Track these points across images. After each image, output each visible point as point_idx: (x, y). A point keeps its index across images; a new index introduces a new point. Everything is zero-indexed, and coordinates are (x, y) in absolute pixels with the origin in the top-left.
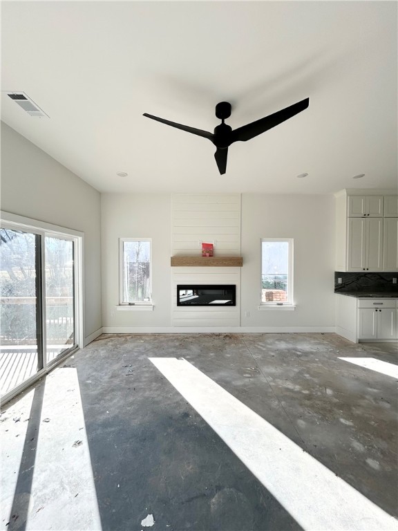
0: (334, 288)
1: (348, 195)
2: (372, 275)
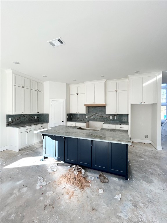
0: (6, 124)
1: (13, 73)
2: (27, 116)
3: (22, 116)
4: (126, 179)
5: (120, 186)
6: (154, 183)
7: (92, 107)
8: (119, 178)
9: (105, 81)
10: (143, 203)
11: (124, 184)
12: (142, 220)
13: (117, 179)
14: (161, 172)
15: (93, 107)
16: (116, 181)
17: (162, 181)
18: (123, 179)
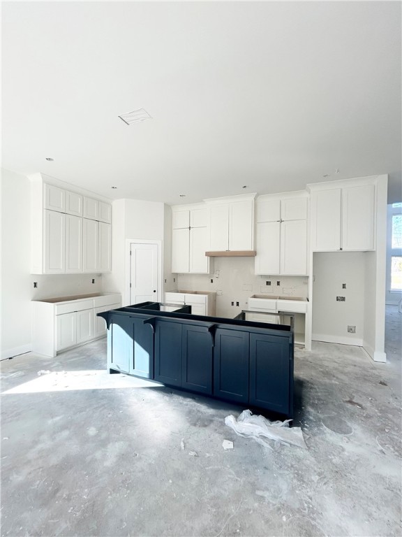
1: (44, 182)
12: (311, 506)
17: (371, 431)
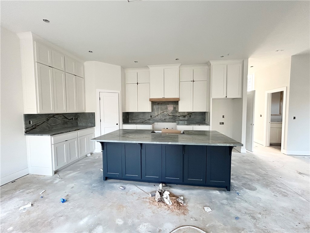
0: (24, 130)
1: (33, 40)
2: (58, 116)
3: (51, 117)
4: (228, 190)
5: (226, 199)
6: (258, 190)
7: (158, 103)
8: (219, 190)
9: (178, 67)
10: (260, 213)
11: (228, 196)
12: (269, 231)
13: (217, 191)
14: (257, 177)
15: (160, 103)
16: (218, 194)
17: (264, 187)
18: (224, 191)
